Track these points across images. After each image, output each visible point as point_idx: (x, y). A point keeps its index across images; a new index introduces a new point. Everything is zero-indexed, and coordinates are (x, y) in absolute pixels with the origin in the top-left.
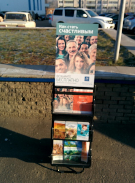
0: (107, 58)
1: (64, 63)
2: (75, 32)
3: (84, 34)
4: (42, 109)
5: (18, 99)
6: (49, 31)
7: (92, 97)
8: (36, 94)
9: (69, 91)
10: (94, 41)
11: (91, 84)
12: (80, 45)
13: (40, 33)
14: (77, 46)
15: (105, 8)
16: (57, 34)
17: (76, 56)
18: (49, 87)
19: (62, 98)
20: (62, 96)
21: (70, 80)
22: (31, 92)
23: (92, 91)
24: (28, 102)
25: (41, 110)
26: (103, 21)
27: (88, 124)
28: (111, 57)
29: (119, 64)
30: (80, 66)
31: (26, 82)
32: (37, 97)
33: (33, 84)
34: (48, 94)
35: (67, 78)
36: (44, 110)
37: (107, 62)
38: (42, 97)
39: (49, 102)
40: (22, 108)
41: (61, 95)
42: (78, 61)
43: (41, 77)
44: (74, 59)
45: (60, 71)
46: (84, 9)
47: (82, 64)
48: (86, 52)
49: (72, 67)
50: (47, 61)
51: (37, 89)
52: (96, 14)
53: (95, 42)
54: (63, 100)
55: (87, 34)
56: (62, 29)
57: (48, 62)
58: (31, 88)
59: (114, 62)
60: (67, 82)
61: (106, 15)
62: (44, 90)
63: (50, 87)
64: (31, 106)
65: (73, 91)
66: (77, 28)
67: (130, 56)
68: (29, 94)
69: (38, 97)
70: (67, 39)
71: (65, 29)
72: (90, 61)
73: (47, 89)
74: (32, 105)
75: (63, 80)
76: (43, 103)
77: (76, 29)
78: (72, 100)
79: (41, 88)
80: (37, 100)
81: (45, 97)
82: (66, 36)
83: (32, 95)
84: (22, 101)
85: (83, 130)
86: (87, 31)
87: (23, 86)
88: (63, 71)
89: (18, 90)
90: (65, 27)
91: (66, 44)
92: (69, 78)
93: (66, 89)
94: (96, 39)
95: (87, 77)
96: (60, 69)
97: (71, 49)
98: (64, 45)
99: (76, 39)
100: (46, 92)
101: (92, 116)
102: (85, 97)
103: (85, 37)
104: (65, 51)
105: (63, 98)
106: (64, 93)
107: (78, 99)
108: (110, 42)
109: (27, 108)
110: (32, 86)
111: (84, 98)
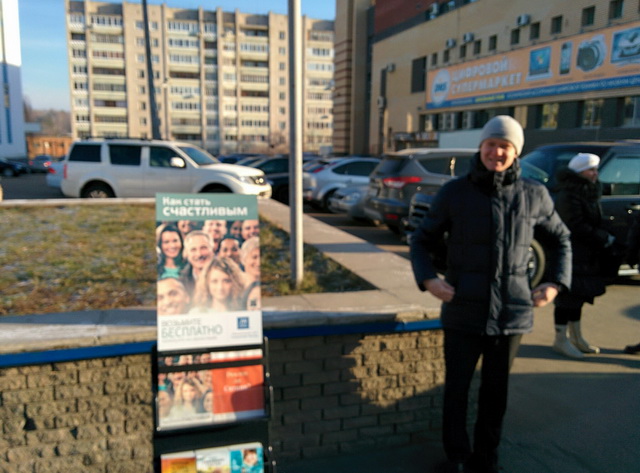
0: (273, 278)
1: (179, 287)
2: (203, 213)
3: (226, 216)
4: (95, 448)
5: (7, 429)
6: (67, 212)
7: (260, 368)
8: (73, 402)
9: (198, 361)
10: (252, 230)
11: (256, 336)
12: (218, 241)
13: (34, 217)
14: (212, 245)
15: (232, 138)
16: (159, 219)
17: (210, 269)
18: (119, 373)
19: (180, 382)
20: (179, 379)
21: (199, 331)
22: (58, 395)
23: (258, 353)
24: (46, 432)
25: (90, 455)
26: (238, 178)
27: (258, 446)
28: (282, 274)
29: (308, 290)
30: (223, 291)
31: (41, 364)
32: (77, 411)
33: (65, 368)
34: (115, 394)
35: (189, 326)
36: (101, 455)
37: (276, 288)
38: (93, 408)
39: (118, 420)
40: (21, 456)
41: (177, 375)
42: (216, 281)
43: (95, 342)
44: (207, 276)
45: (171, 310)
46: (174, 144)
47: (227, 286)
48: (236, 258)
49: (202, 296)
50: (90, 299)
51: (78, 382)
52: (209, 157)
53: (255, 234)
54: (183, 388)
55: (233, 216)
56: (170, 206)
57: (97, 304)
58: (57, 383)
59: (292, 286)
60: (193, 336)
61: (241, 159)
62: (101, 385)
63: (122, 372)
64: (54, 445)
65: (209, 358)
66: (208, 203)
67: (331, 268)
68: (49, 405)
69: (80, 409)
70: (186, 230)
71: (179, 206)
72: (248, 277)
73: (112, 377)
74: (58, 442)
75: (180, 332)
76: (98, 429)
77: (205, 206)
78: (209, 384)
79: (92, 379)
80: (76, 423)
81: (105, 406)
82: (181, 223)
83: (59, 408)
84: (23, 432)
85: (247, 466)
86: (231, 209)
87: (31, 380)
88: (179, 309)
89: (12, 396)
90: (179, 202)
91: (182, 241)
92: (196, 326)
93: (190, 357)
94: (255, 227)
95: (244, 318)
96: (170, 305)
97: (198, 253)
98: (179, 244)
99: (206, 228)
100: (108, 388)
101: (266, 420)
102: (242, 371)
103: (229, 224)
104: (182, 258)
105: (183, 384)
106: (186, 368)
107: (225, 381)
108: (271, 235)
109: (40, 455)
110: (62, 376)
111: (240, 374)
